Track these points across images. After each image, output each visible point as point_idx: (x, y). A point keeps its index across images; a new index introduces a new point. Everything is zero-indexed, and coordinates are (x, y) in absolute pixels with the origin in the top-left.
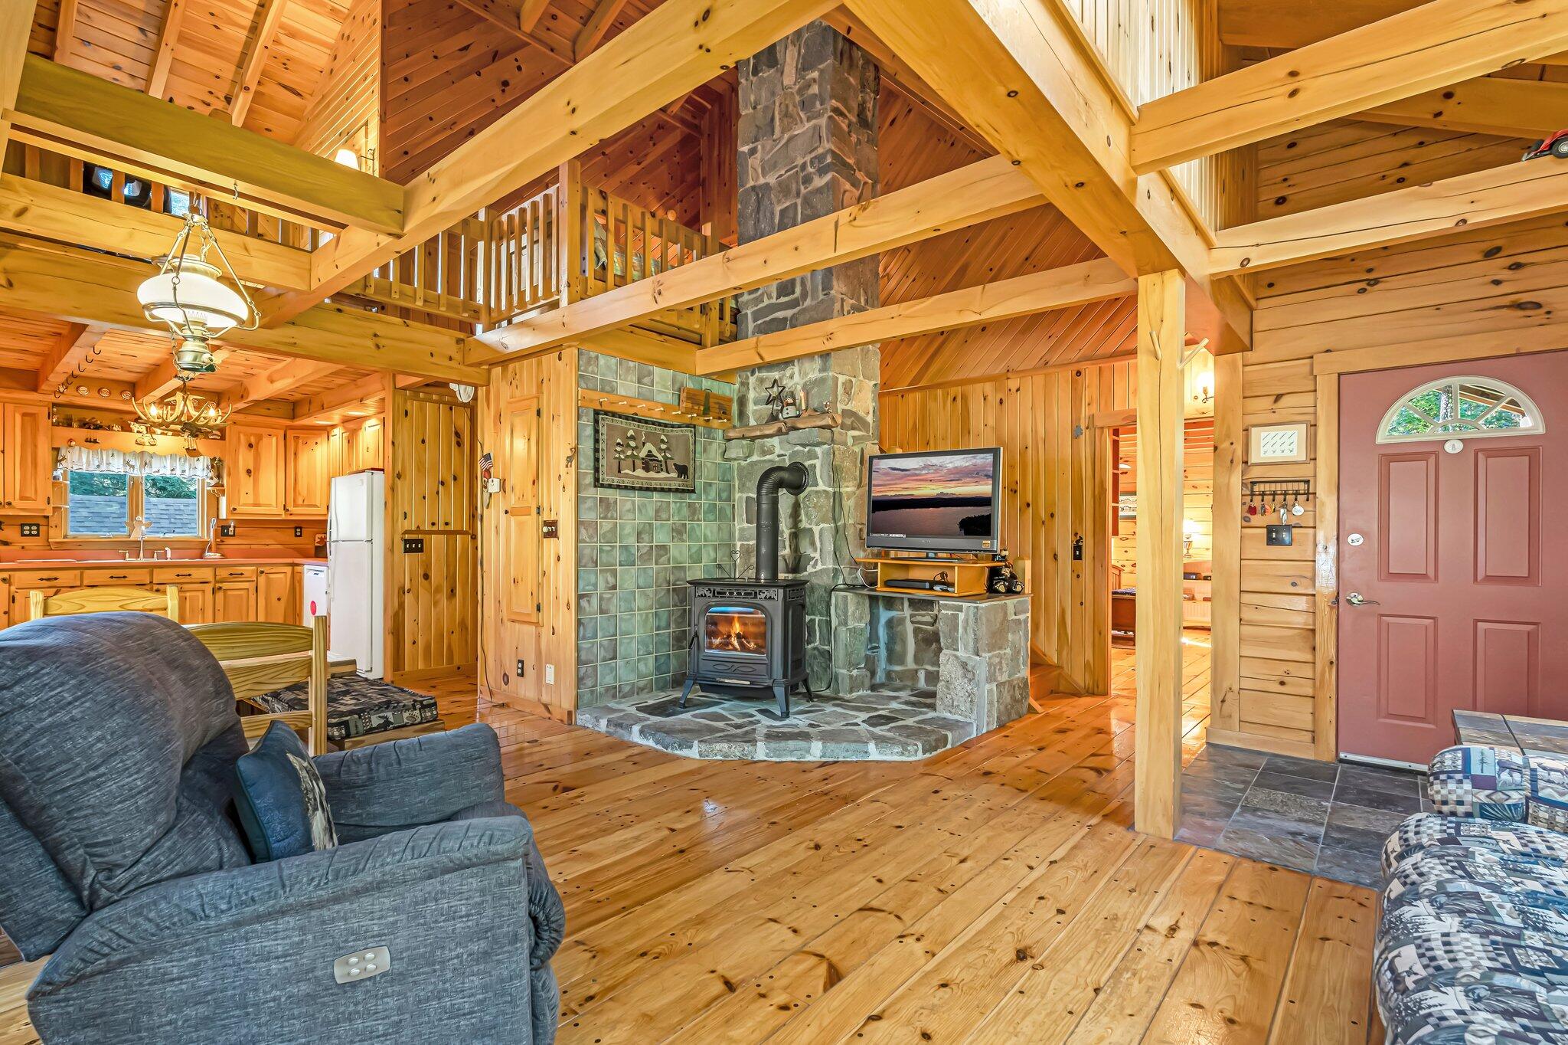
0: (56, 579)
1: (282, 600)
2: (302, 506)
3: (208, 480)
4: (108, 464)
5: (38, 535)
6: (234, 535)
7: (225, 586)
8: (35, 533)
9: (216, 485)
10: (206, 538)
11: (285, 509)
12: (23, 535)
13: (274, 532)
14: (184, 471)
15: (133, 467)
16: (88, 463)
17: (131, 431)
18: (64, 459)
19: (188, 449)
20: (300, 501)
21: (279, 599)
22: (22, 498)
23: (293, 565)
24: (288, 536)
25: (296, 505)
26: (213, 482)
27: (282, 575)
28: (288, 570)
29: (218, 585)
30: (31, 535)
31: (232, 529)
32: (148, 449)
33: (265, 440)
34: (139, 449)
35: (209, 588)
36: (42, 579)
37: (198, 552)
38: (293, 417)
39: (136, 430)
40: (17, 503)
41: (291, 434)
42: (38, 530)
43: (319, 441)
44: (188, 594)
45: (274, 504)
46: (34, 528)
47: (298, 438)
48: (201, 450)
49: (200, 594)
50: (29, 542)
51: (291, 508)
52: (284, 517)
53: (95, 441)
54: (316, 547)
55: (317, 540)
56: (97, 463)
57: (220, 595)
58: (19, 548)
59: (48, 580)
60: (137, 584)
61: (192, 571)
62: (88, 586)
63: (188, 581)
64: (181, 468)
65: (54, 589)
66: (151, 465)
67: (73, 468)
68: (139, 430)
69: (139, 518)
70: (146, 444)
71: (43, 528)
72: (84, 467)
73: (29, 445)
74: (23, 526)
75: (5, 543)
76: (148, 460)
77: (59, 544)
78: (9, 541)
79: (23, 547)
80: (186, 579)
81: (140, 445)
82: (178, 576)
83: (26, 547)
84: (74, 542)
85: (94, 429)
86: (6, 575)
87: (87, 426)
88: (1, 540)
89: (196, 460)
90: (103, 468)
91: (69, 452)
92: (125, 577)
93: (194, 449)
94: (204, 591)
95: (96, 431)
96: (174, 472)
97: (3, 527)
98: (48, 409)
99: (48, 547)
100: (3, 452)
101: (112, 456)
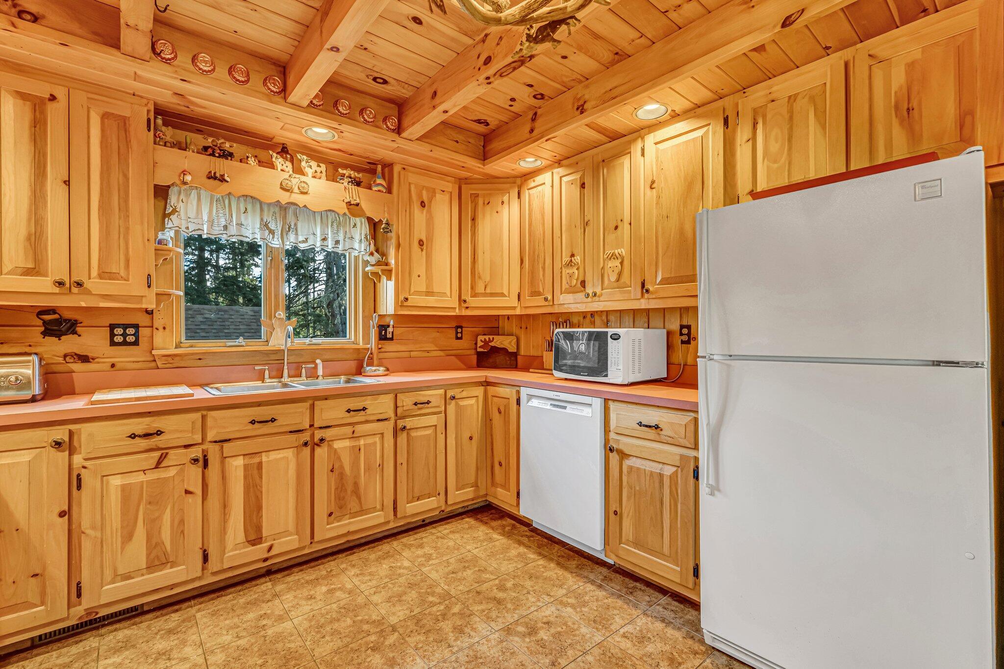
0: (159, 433)
1: (474, 438)
2: (485, 295)
3: (367, 258)
4: (239, 224)
5: (136, 343)
6: (392, 339)
7: (409, 423)
8: (131, 339)
9: (378, 263)
10: (361, 344)
11: (462, 301)
12: (113, 343)
13: (434, 334)
14: (337, 242)
15: (272, 232)
16: (211, 223)
17: (272, 166)
18: (174, 211)
19: (349, 203)
20: (480, 289)
21: (471, 438)
22: (102, 275)
24: (448, 339)
25: (474, 295)
26: (372, 260)
27: (473, 401)
28: (479, 391)
29: (401, 423)
30: (125, 343)
31: (390, 329)
32: (297, 198)
33: (439, 196)
34: (284, 198)
35: (388, 427)
36: (133, 436)
37: (353, 365)
38: (485, 157)
39: (279, 166)
40: (94, 284)
41: (467, 190)
42: (136, 335)
43: (506, 198)
44: (362, 442)
45: (449, 294)
46: (131, 331)
47: (477, 196)
48: (365, 206)
49: (377, 439)
50: (124, 356)
51: (467, 296)
52: (457, 312)
53: (222, 180)
54: (479, 354)
55: (480, 344)
56: (223, 222)
57: (403, 438)
58: (107, 366)
59: (147, 435)
60: (291, 432)
61: (367, 402)
62: (215, 442)
63: (363, 419)
64: (333, 238)
65: (157, 454)
66: (296, 229)
67: (187, 228)
68: (284, 167)
69: (280, 314)
70: (296, 190)
71: (144, 332)
72: (205, 227)
73: (116, 176)
74: (112, 327)
75: (85, 359)
76: (291, 219)
77: (170, 359)
78: (90, 355)
79: (113, 366)
80: (360, 417)
81: (288, 194)
82: (349, 411)
83: (118, 366)
84: (193, 354)
85: (220, 156)
86: (60, 433)
87: (210, 151)
88: (76, 354)
89: (352, 224)
90: (233, 230)
91: (182, 196)
92: (273, 420)
93: (357, 205)
94: (382, 434)
95: (222, 161)
96: (325, 243)
97: (79, 329)
98: (148, 111)
99: (153, 364)
100: (67, 183)
101: (243, 210)
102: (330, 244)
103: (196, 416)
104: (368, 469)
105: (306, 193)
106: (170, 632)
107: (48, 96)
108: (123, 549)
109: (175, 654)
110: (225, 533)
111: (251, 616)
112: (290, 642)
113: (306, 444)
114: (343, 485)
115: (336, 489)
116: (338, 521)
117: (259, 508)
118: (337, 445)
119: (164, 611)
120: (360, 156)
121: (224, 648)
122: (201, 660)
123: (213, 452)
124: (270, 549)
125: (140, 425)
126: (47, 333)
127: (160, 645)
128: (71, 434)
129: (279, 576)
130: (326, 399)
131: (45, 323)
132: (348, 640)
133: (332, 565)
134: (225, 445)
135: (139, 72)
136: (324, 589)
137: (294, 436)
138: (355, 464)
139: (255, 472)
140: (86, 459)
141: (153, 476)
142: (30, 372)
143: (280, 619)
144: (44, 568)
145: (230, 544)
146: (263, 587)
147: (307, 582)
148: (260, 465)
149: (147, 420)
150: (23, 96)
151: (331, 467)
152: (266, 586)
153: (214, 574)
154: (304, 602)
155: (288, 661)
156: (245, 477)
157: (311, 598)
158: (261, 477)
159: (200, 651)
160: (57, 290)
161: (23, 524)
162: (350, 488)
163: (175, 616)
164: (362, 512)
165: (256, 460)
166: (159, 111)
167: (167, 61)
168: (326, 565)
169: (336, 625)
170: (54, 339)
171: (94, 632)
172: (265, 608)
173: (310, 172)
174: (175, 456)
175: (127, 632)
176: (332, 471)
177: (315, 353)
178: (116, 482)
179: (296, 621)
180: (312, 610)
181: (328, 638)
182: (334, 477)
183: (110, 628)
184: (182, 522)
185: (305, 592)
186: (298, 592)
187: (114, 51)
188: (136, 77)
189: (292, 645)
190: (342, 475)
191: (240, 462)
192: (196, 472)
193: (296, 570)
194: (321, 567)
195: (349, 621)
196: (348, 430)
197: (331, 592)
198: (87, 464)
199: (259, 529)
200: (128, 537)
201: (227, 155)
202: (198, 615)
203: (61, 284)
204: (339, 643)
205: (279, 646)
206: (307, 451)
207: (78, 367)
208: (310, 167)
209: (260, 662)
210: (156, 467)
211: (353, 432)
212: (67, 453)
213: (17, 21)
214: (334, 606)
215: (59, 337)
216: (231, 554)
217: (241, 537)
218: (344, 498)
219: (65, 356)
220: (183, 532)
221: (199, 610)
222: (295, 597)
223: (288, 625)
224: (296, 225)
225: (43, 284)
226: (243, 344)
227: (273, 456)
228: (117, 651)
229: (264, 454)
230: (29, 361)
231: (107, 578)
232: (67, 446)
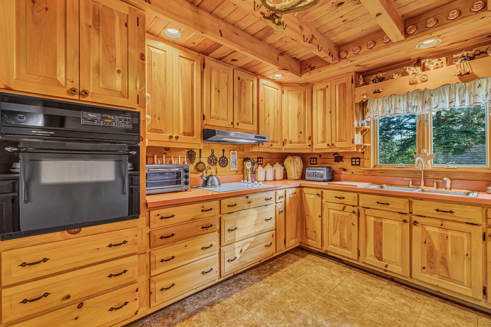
0: (343, 198)
4: (396, 108)
5: (359, 165)
8: (358, 163)
12: (352, 165)
14: (463, 101)
15: (415, 107)
16: (383, 111)
17: (407, 74)
18: (368, 110)
19: (460, 75)
22: (340, 141)
30: (356, 165)
35: (478, 232)
36: (336, 197)
37: (481, 184)
39: (410, 73)
40: (338, 144)
42: (359, 162)
44: (450, 233)
46: (358, 160)
48: (476, 72)
49: (465, 236)
50: (355, 169)
53: (379, 92)
56: (388, 110)
58: (351, 173)
59: (340, 198)
60: (398, 213)
61: (455, 208)
62: (363, 207)
63: (451, 218)
64: (460, 99)
65: (343, 206)
66: (430, 102)
67: (374, 116)
68: (415, 71)
69: (424, 151)
70: (419, 81)
71: (361, 160)
72: (380, 114)
73: (342, 104)
74: (352, 158)
75: (345, 170)
76: (427, 97)
77: (370, 172)
78: (346, 169)
79: (352, 173)
80: (448, 216)
81: (414, 85)
82: (438, 210)
83: (354, 173)
84: (379, 170)
85: (379, 81)
86: (319, 192)
87: (375, 81)
88: (342, 168)
89: (477, 85)
90: (392, 112)
91: (371, 104)
92: (388, 204)
93: (468, 73)
94: (470, 233)
95: (380, 83)
96: (452, 104)
97: (343, 160)
98: (352, 77)
99: (364, 174)
100: (331, 112)
101: (398, 100)
102: (457, 105)
103: (356, 194)
104: (455, 253)
105: (426, 81)
106: (341, 272)
107: (326, 87)
108: (333, 235)
109: (334, 278)
110: (366, 248)
111: (365, 286)
112: (363, 303)
113: (405, 221)
114: (432, 255)
115: (428, 255)
116: (431, 275)
117: (381, 244)
118: (428, 228)
119: (347, 266)
121: (345, 287)
122: (336, 284)
123: (361, 210)
124: (386, 266)
125: (339, 194)
126: (336, 161)
127: (335, 273)
128: (322, 192)
129: (394, 283)
130: (422, 200)
131: (335, 158)
132: (382, 323)
133: (423, 297)
134: (366, 210)
135: (341, 67)
136: (404, 301)
137: (400, 215)
138: (444, 245)
139: (379, 226)
140: (326, 202)
141: (342, 213)
142: (323, 172)
143: (371, 295)
144: (316, 231)
145: (368, 255)
146: (382, 282)
147: (401, 294)
148: (381, 224)
149: (341, 192)
150: (321, 90)
151: (424, 240)
152: (384, 283)
153: (363, 263)
154: (388, 298)
155: (353, 307)
156: (375, 227)
157: (393, 299)
158: (382, 230)
159: (339, 282)
160: (328, 147)
161: (312, 216)
162: (439, 259)
163: (348, 270)
164: (449, 278)
165: (380, 221)
166: (358, 73)
167: (345, 58)
168: (420, 296)
169: (385, 315)
170: (337, 163)
171: (329, 259)
172: (372, 288)
173: (431, 67)
174: (349, 209)
175: (333, 264)
176: (425, 243)
178: (332, 211)
179: (375, 300)
180: (386, 303)
181: (375, 315)
182: (426, 247)
183: (333, 261)
184: (351, 235)
185: (394, 296)
186: (392, 294)
187: (330, 65)
188: (342, 68)
189: (362, 305)
190: (431, 250)
191: (372, 219)
192: (355, 217)
193: (404, 287)
194: (417, 294)
195: (393, 319)
196: (440, 222)
197: (404, 304)
198: (325, 203)
199: (381, 253)
200: (335, 232)
201: (382, 79)
202: (353, 274)
203: (328, 145)
204: (377, 320)
205: (358, 301)
206: (407, 226)
207: (343, 172)
208: (433, 63)
209: (347, 299)
210: (343, 211)
211: (442, 225)
212: (320, 198)
213: (311, 72)
214: (397, 310)
215: (338, 162)
216: (369, 258)
217: (373, 253)
218: (433, 263)
219: (340, 168)
220: (351, 239)
221: (355, 273)
222: (388, 294)
223: (371, 299)
224: (429, 99)
225: (325, 146)
226: (404, 166)
227: (388, 222)
228: (327, 267)
229: (383, 219)
230: (323, 169)
231: (330, 243)
232: (321, 196)
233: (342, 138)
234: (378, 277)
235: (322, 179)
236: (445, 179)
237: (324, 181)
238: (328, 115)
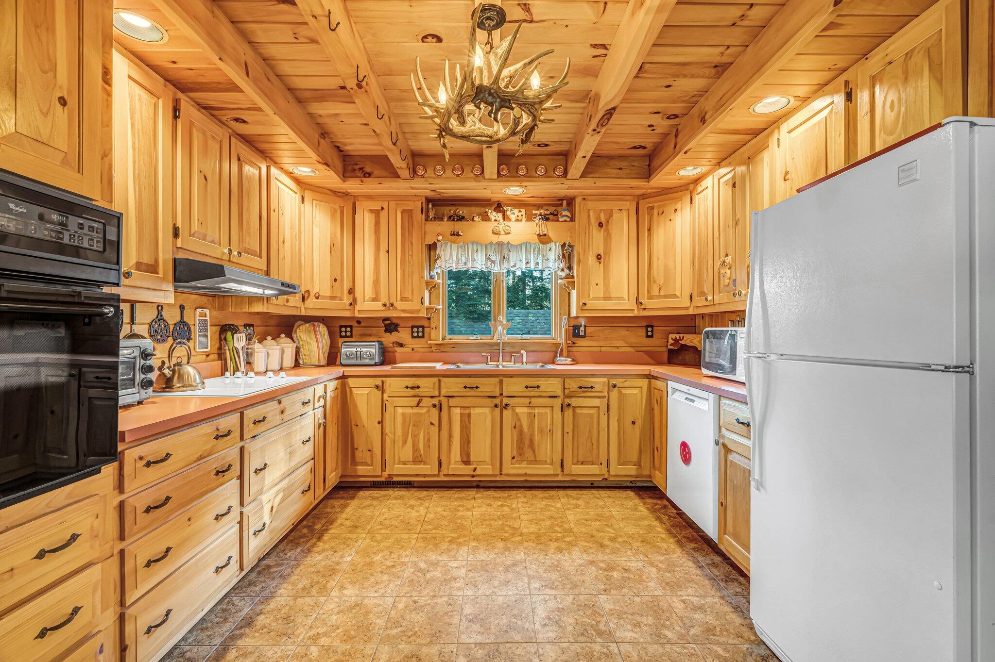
0: (418, 387)
1: (637, 424)
2: (659, 297)
3: (560, 273)
4: (473, 260)
5: (423, 337)
6: (584, 336)
7: (574, 402)
8: (421, 334)
9: (567, 277)
10: (559, 341)
11: (639, 303)
12: (413, 337)
13: (624, 332)
14: (537, 264)
15: (493, 262)
16: (458, 261)
17: (489, 220)
18: (439, 257)
19: (539, 235)
20: (655, 292)
21: (633, 423)
22: (403, 299)
23: (650, 377)
24: (638, 337)
25: (650, 298)
26: (563, 274)
27: (636, 391)
28: (644, 383)
29: (567, 401)
30: (418, 337)
31: (582, 329)
32: (504, 238)
33: (616, 215)
34: (495, 239)
35: (557, 403)
36: (407, 387)
37: (550, 356)
38: (649, 173)
39: (493, 218)
40: (399, 305)
41: (644, 205)
42: (423, 332)
43: (678, 206)
44: (536, 411)
45: (626, 297)
46: (421, 330)
47: (652, 208)
48: (551, 235)
49: (548, 410)
50: (418, 344)
51: (645, 301)
52: (636, 313)
53: (458, 235)
54: (670, 351)
55: (671, 342)
56: (464, 260)
57: (569, 413)
58: (409, 350)
59: (413, 388)
60: (488, 397)
61: (541, 382)
62: (446, 396)
63: (537, 394)
64: (534, 260)
65: (418, 399)
66: (508, 259)
67: (446, 267)
68: (497, 218)
69: (500, 318)
70: (502, 232)
71: (426, 330)
72: (454, 264)
73: (407, 243)
74: (413, 327)
75: (401, 345)
76: (506, 252)
77: (438, 347)
78: (403, 343)
79: (413, 349)
80: (535, 392)
81: (497, 236)
82: (527, 387)
83: (415, 349)
84: (450, 344)
85: (457, 220)
86: (378, 381)
87: (452, 218)
88: (398, 342)
89: (548, 249)
90: (469, 265)
91: (443, 248)
92: (477, 387)
93: (545, 235)
94: (552, 407)
95: (459, 223)
96: (528, 265)
97: (399, 329)
98: (422, 203)
99: (430, 350)
100: (388, 252)
101: (475, 251)
102: (532, 266)
103: (436, 380)
104: (541, 431)
105: (509, 233)
106: (419, 498)
107: (380, 208)
108: (402, 447)
109: (416, 508)
110: (450, 453)
111: (456, 504)
112: (465, 521)
113: (496, 406)
114: (522, 439)
115: (517, 441)
116: (519, 464)
117: (469, 442)
118: (518, 410)
119: (422, 489)
120: (549, 197)
121: (436, 513)
122: (424, 514)
123: (444, 401)
124: (475, 470)
125: (411, 382)
126: (386, 331)
127: (412, 502)
128: (383, 382)
129: (482, 490)
130: (512, 377)
131: (386, 325)
132: (493, 531)
133: (513, 493)
134: (451, 399)
135: (412, 186)
136: (500, 503)
137: (490, 400)
138: (531, 425)
139: (466, 419)
140: (389, 397)
141: (416, 410)
142: (374, 351)
143: (468, 510)
144: (373, 448)
145: (453, 461)
146: (470, 493)
147: (494, 497)
148: (469, 415)
149: (413, 379)
150: (372, 211)
151: (514, 425)
152: (472, 493)
153: (445, 475)
154: (485, 506)
155: (458, 528)
156: (461, 421)
157: (490, 505)
158: (470, 423)
159: (426, 510)
160: (384, 308)
161: (365, 425)
162: (527, 443)
163: (425, 493)
164: (536, 461)
165: (467, 411)
166: (428, 200)
167: (422, 176)
168: (510, 492)
169: (492, 522)
170: (389, 334)
171: (392, 489)
172: (465, 503)
173: (513, 217)
174: (426, 402)
175: (404, 493)
176: (515, 428)
177: (523, 345)
178: (400, 411)
179: (474, 513)
180: (486, 511)
181: (484, 526)
182: (516, 432)
183: (399, 489)
184: (429, 440)
185: (489, 502)
186: (486, 500)
187: (399, 180)
188: (412, 188)
189: (465, 523)
190: (521, 433)
191: (458, 411)
192: (435, 412)
193: (492, 489)
194: (507, 492)
195: (501, 523)
196: (527, 401)
197: (502, 506)
198: (388, 399)
199: (468, 455)
200: (405, 442)
201: (461, 219)
202: (434, 496)
203: (385, 305)
204: (487, 530)
205: (459, 521)
206: (498, 411)
207: (398, 349)
208: (514, 213)
209: (447, 524)
210: (417, 406)
211: (530, 403)
212: (381, 392)
213: (364, 179)
214: (498, 513)
215: (391, 333)
216: (453, 466)
217: (458, 458)
218: (523, 449)
219: (393, 343)
220: (429, 446)
221: (436, 494)
222: (482, 502)
223: (469, 514)
224: (508, 255)
225: (378, 305)
226: (479, 338)
227: (477, 410)
228: (396, 498)
229: (472, 408)
230: (374, 345)
231: (397, 461)
232: (381, 388)
233: (407, 295)
234: (463, 489)
235: (373, 362)
236: (522, 352)
237: (375, 365)
238: (383, 255)
